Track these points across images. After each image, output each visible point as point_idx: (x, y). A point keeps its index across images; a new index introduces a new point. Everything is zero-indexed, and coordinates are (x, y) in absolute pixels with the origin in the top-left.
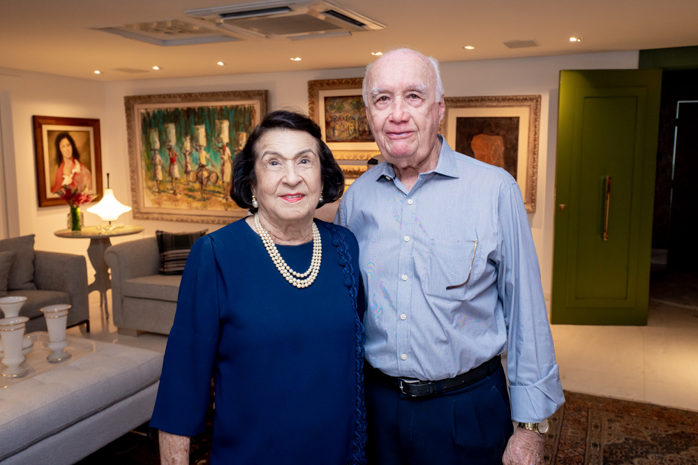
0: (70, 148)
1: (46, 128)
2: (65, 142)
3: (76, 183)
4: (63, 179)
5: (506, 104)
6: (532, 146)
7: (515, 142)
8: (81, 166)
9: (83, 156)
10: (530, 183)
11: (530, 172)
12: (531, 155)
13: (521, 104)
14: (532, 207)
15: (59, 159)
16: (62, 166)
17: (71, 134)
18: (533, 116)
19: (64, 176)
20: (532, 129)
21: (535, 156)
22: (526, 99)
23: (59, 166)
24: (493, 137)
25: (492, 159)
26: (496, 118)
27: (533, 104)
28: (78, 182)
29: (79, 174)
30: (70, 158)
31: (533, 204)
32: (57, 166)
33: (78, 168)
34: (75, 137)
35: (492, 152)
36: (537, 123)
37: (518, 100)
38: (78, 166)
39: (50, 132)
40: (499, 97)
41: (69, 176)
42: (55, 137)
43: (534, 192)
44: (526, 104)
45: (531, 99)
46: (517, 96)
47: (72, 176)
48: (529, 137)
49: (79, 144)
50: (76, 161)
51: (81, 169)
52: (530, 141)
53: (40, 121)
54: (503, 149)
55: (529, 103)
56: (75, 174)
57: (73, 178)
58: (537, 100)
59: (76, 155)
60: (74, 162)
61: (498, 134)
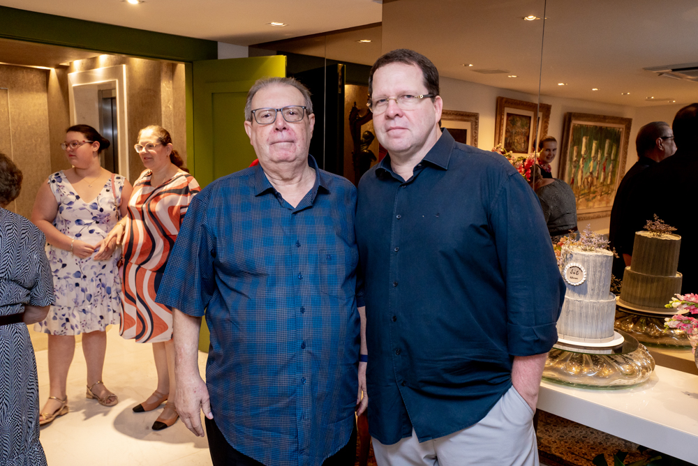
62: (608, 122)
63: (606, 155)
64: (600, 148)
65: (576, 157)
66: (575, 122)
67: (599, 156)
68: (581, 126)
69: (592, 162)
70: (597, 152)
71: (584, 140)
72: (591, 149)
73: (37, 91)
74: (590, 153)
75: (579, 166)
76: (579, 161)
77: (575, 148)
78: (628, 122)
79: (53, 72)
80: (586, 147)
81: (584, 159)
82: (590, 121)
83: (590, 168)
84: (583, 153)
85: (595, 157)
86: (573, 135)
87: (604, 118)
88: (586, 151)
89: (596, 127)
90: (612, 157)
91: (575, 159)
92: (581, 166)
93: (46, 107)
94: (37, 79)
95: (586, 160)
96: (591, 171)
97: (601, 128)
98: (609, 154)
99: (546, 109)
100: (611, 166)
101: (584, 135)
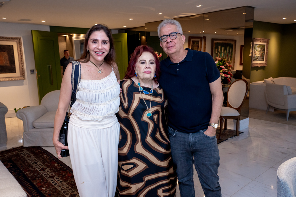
5: (7, 40)
6: (20, 56)
7: (12, 54)
10: (21, 69)
11: (21, 65)
12: (20, 59)
13: (13, 40)
14: (24, 78)
18: (18, 45)
20: (19, 50)
21: (22, 60)
22: (15, 39)
24: (3, 53)
25: (3, 61)
26: (3, 45)
27: (18, 40)
31: (24, 77)
35: (3, 58)
36: (21, 48)
37: (11, 39)
40: (4, 37)
43: (24, 72)
44: (15, 40)
45: (17, 39)
46: (11, 37)
48: (18, 53)
52: (19, 54)
54: (8, 57)
55: (16, 40)
58: (20, 39)
61: (4, 51)
62: (228, 41)
63: (228, 51)
64: (225, 49)
65: (217, 52)
66: (215, 42)
67: (225, 52)
68: (218, 43)
69: (223, 54)
70: (224, 50)
71: (219, 47)
72: (222, 50)
73: (63, 42)
74: (222, 51)
75: (218, 55)
76: (218, 53)
77: (216, 49)
78: (235, 41)
79: (67, 36)
80: (220, 49)
81: (220, 53)
82: (220, 41)
83: (222, 55)
84: (219, 51)
85: (224, 52)
86: (215, 45)
87: (226, 40)
88: (220, 51)
89: (223, 43)
90: (230, 52)
91: (216, 52)
92: (219, 55)
93: (66, 46)
94: (63, 38)
95: (221, 53)
96: (222, 56)
97: (225, 43)
98: (229, 51)
99: (205, 38)
100: (230, 55)
101: (219, 45)
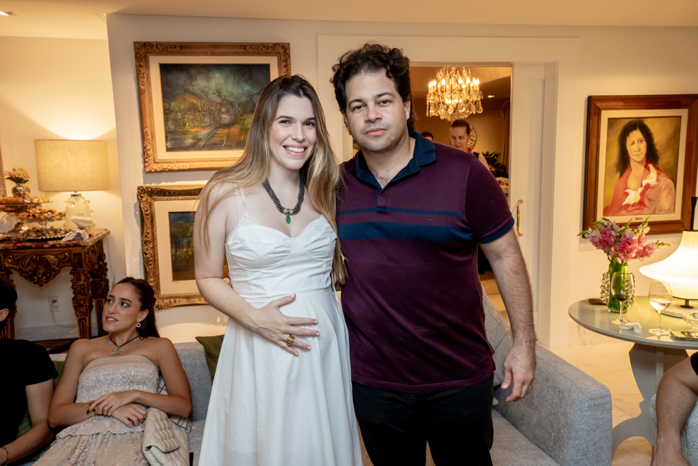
0: (643, 146)
1: (606, 115)
2: (636, 135)
3: (646, 202)
4: (627, 194)
8: (658, 174)
9: (664, 159)
15: (624, 162)
16: (625, 174)
17: (647, 123)
19: (627, 191)
23: (622, 175)
28: (650, 200)
29: (653, 188)
30: (640, 162)
32: (618, 175)
33: (652, 177)
34: (654, 127)
38: (653, 173)
39: (612, 122)
41: (636, 190)
42: (619, 129)
47: (640, 190)
49: (659, 138)
50: (651, 166)
51: (658, 180)
53: (599, 104)
56: (648, 186)
57: (642, 194)
59: (652, 156)
60: (647, 167)
